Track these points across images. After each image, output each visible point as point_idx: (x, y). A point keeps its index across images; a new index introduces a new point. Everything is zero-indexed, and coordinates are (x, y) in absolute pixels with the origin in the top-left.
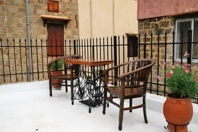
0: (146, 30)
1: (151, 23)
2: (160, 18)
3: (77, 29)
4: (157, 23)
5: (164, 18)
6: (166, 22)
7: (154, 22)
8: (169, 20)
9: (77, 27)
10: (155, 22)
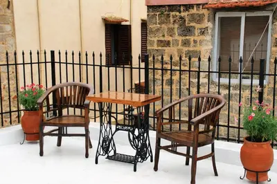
0: (163, 26)
1: (172, 13)
2: (188, 7)
3: (10, 11)
4: (183, 14)
5: (195, 8)
6: (199, 15)
7: (178, 14)
8: (205, 12)
9: (8, 7)
10: (180, 12)
